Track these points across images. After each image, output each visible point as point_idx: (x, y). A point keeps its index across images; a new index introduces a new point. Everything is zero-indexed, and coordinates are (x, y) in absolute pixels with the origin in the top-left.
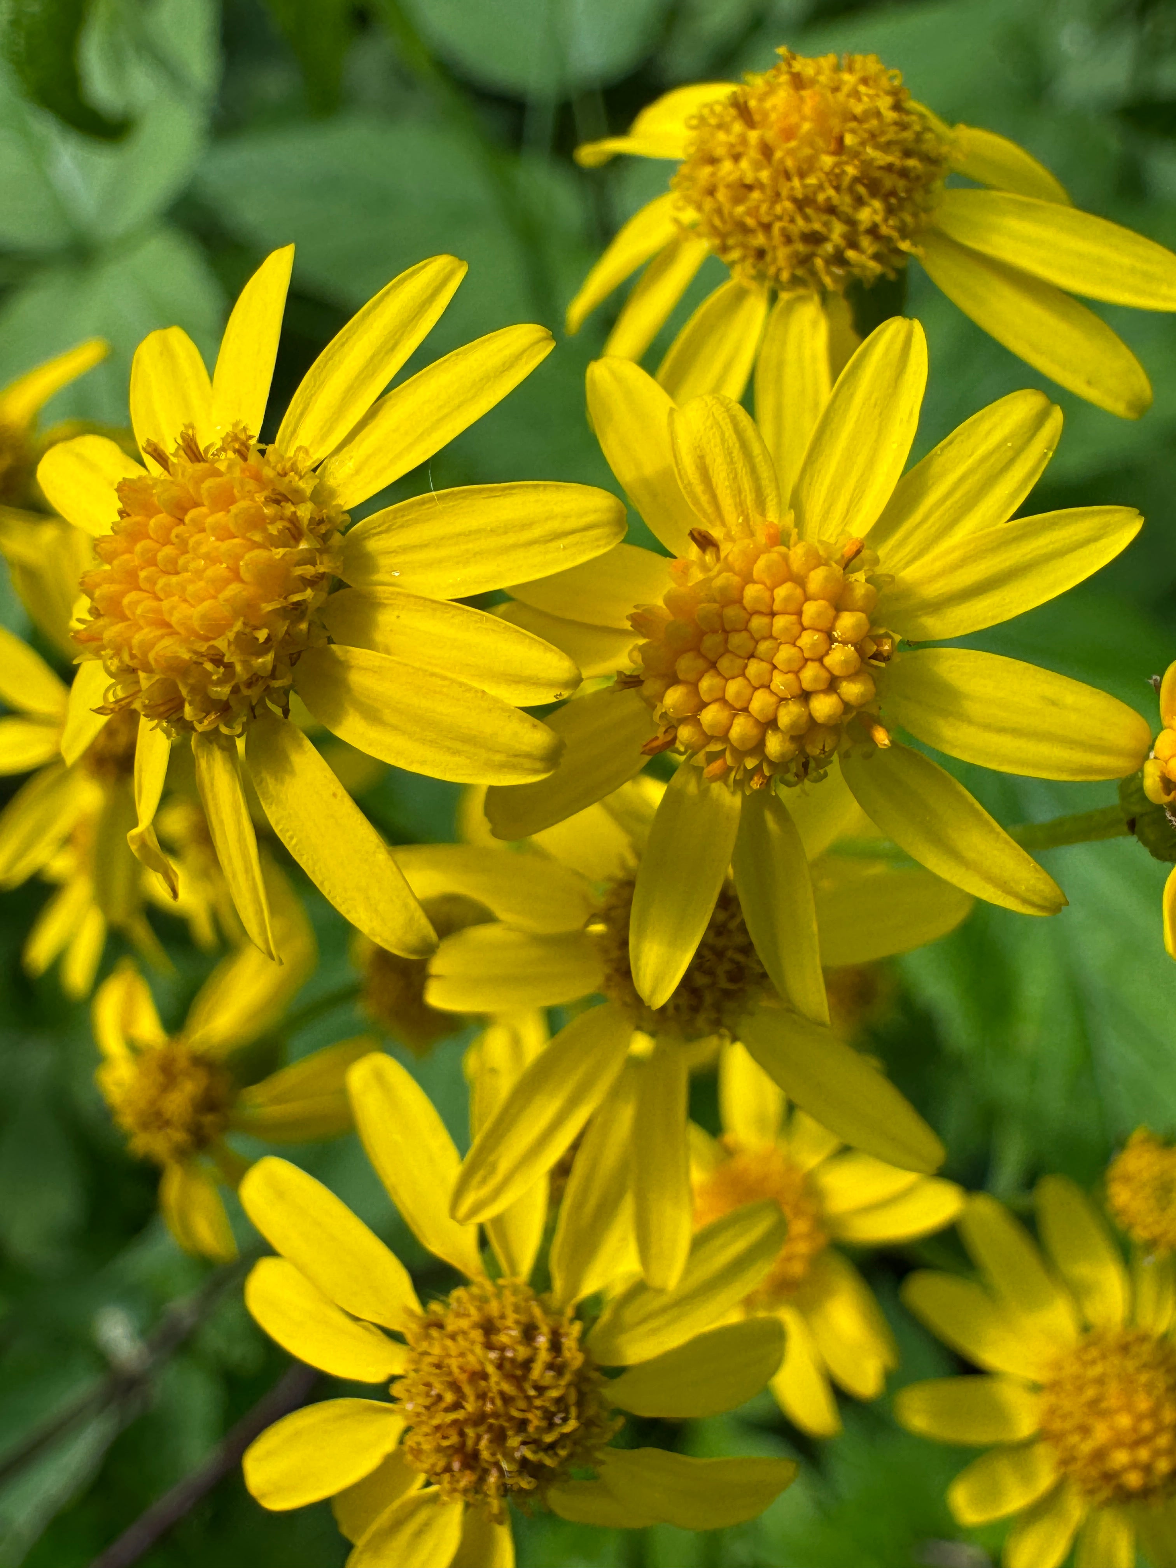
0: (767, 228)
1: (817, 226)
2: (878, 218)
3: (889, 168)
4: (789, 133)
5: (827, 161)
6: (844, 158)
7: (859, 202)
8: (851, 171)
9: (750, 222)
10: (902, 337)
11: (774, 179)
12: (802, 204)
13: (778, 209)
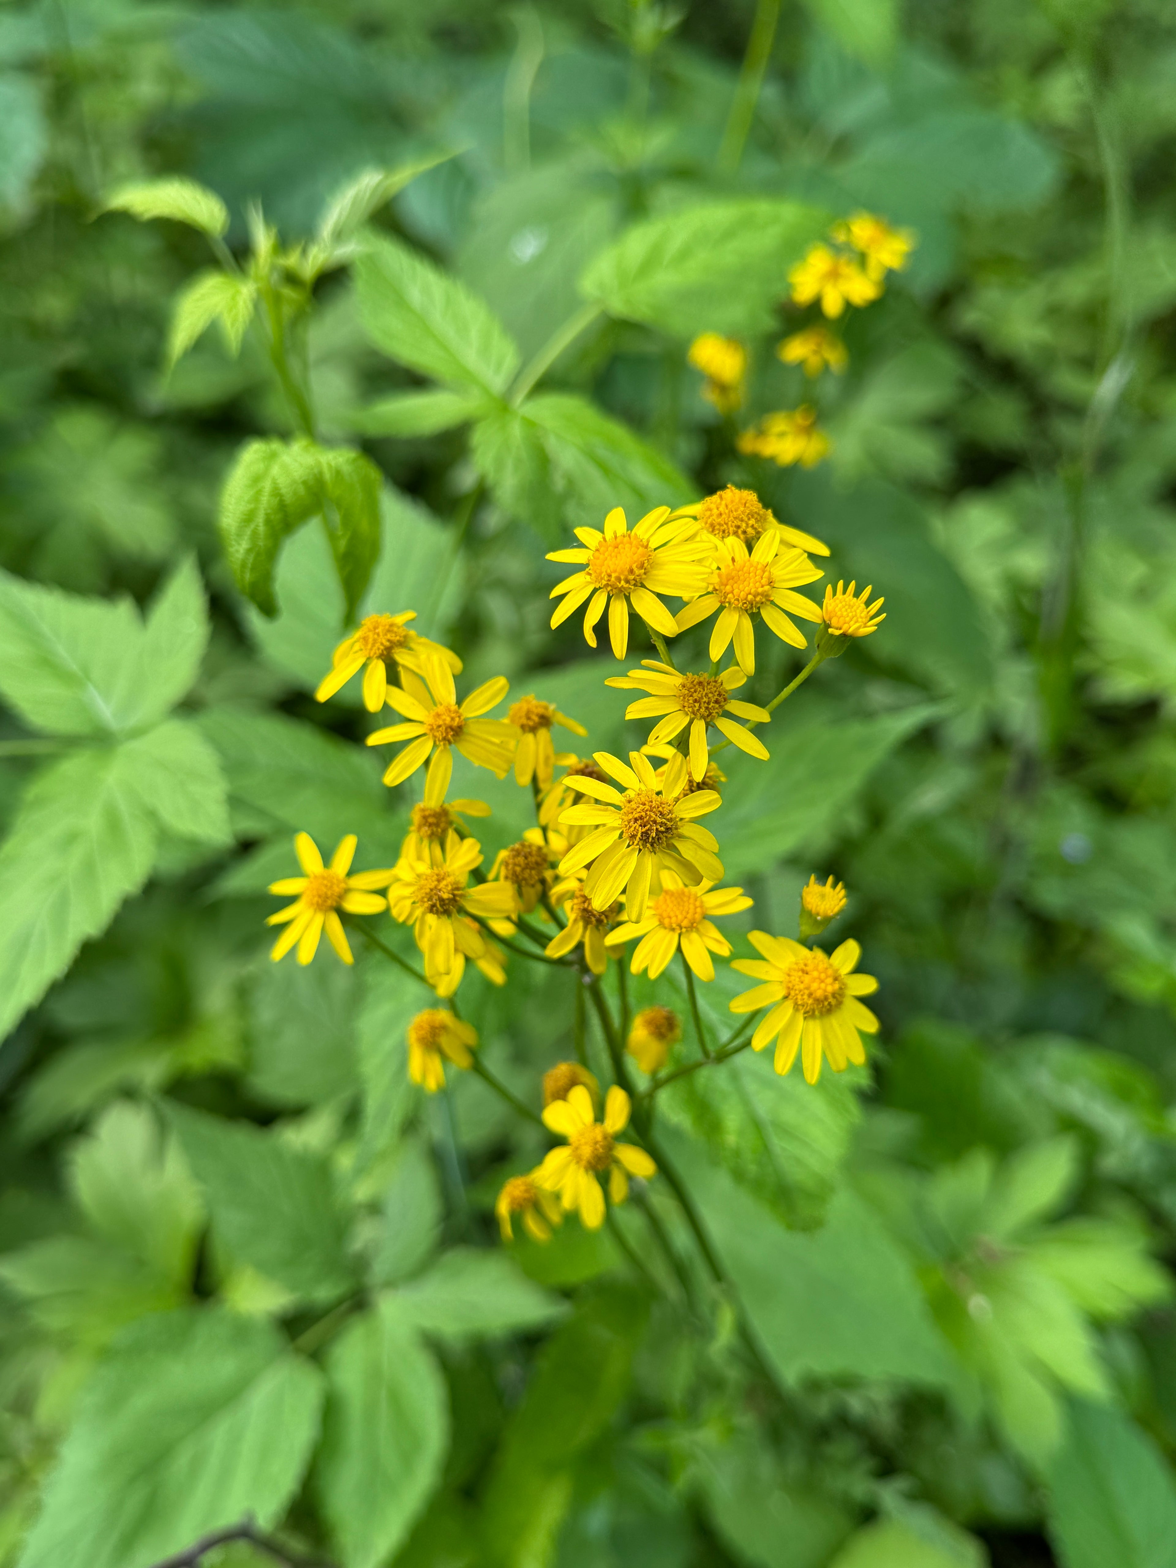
0: (727, 524)
1: (739, 524)
2: (754, 523)
3: (756, 512)
4: (732, 502)
5: (742, 509)
6: (746, 509)
7: (749, 519)
8: (748, 511)
9: (723, 522)
10: (774, 533)
11: (729, 512)
12: (735, 518)
13: (730, 519)
